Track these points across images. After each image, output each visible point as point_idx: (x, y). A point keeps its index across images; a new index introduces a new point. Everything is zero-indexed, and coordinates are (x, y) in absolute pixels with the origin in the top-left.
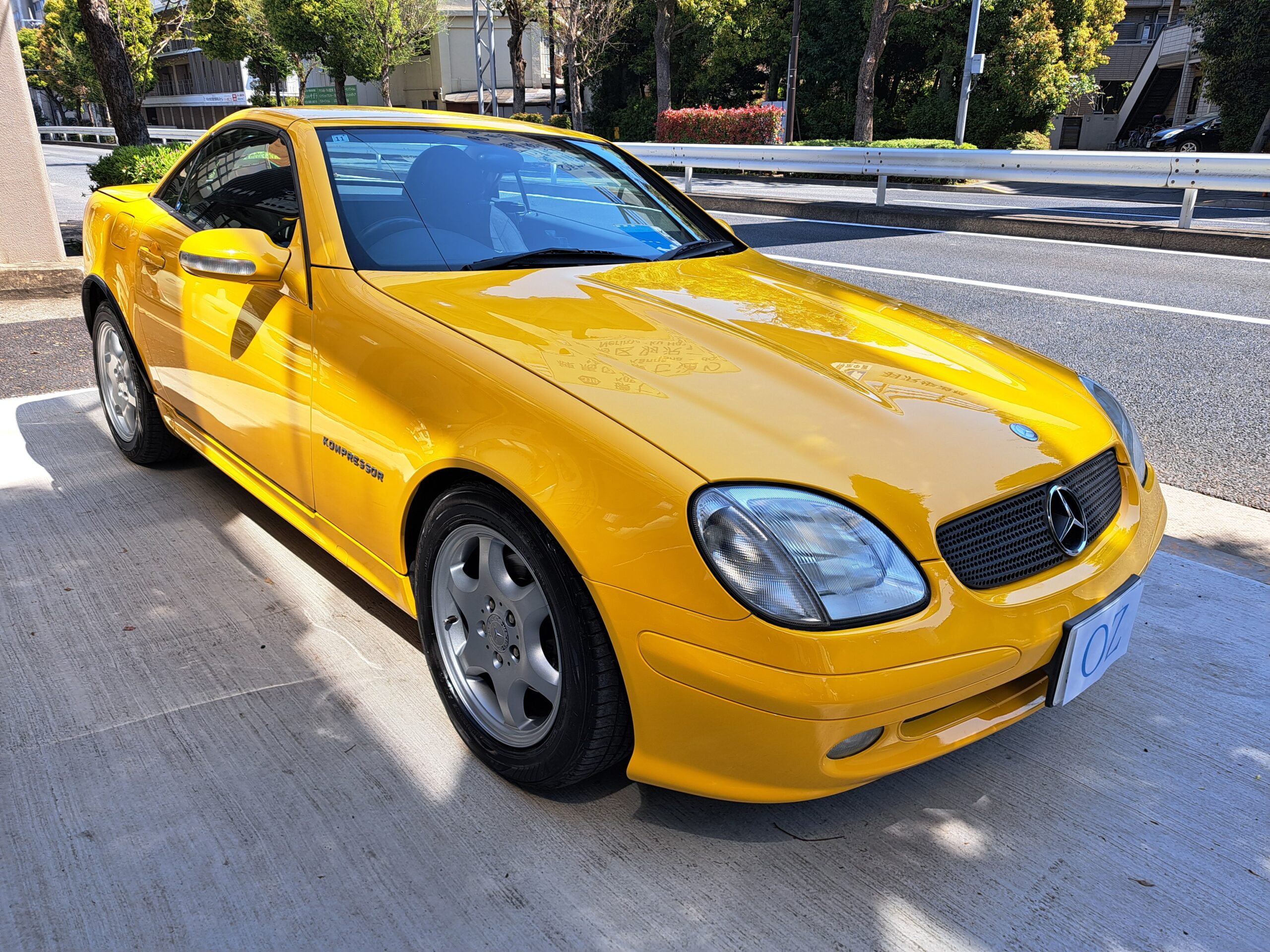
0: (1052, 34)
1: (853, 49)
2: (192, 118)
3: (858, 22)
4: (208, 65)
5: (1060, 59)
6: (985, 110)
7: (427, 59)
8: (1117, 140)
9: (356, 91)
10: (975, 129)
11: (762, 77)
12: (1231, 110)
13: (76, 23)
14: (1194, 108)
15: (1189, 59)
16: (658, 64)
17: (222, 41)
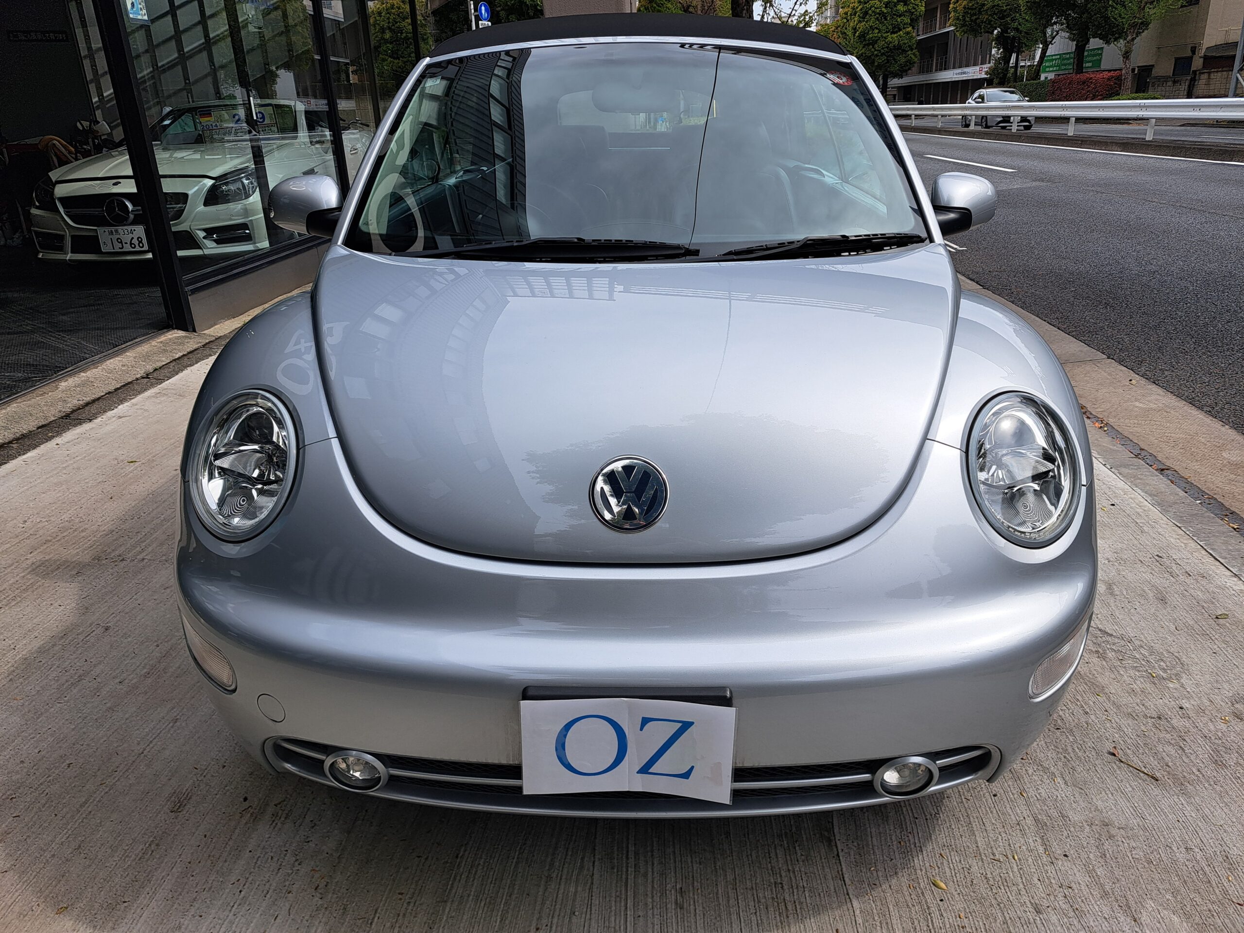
2: (940, 93)
9: (1101, 54)
17: (974, 18)
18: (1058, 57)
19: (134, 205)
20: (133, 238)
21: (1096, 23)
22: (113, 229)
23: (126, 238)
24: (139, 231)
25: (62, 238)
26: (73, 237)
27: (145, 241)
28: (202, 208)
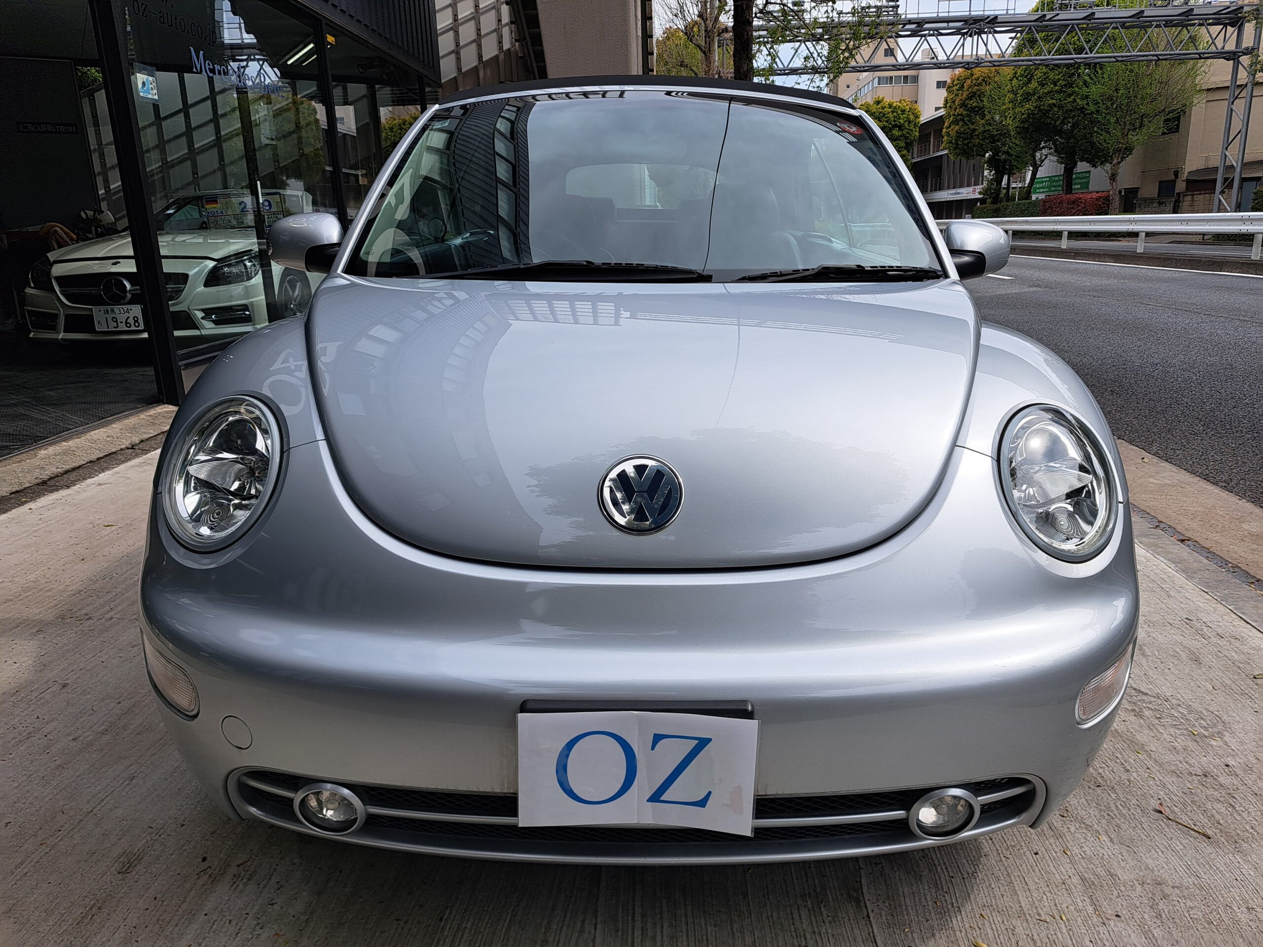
7: (1175, 136)
9: (1089, 177)
17: (966, 142)
18: (1048, 179)
19: (132, 285)
20: (128, 317)
21: (1083, 148)
22: (109, 308)
23: (122, 318)
24: (136, 310)
25: (55, 317)
26: (67, 316)
27: (141, 321)
28: (201, 288)
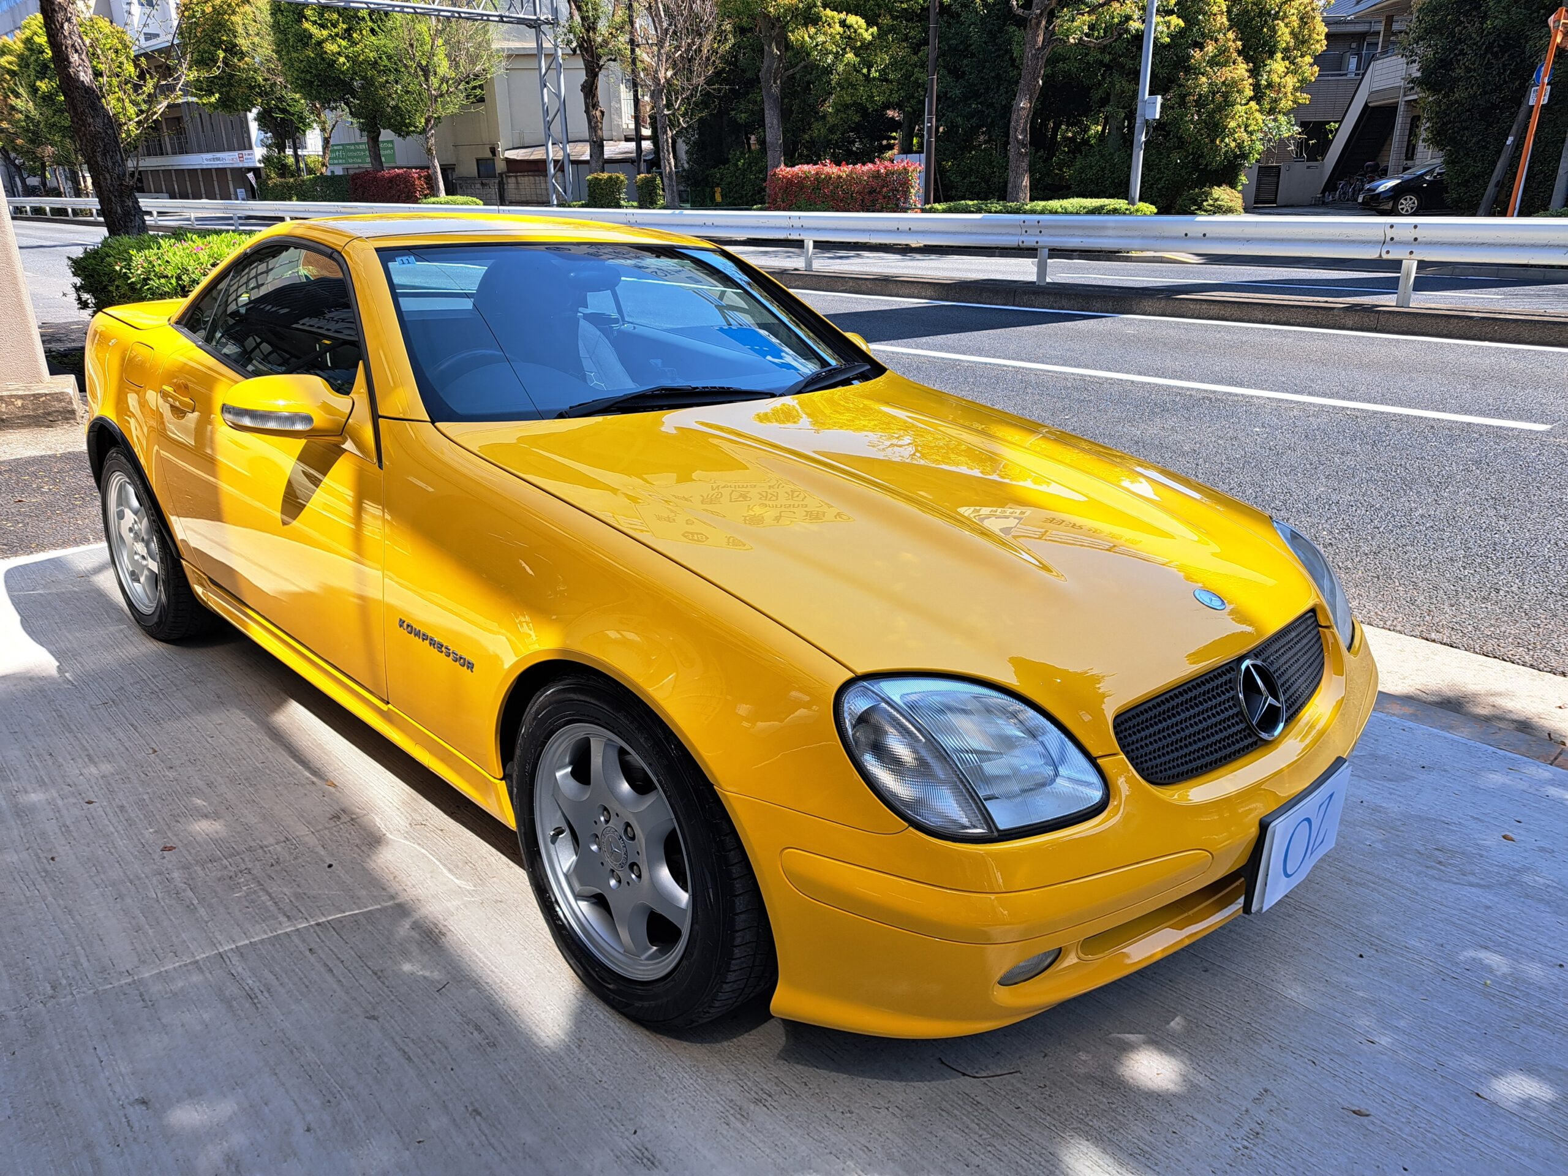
0: (1241, 69)
1: (1002, 90)
2: (188, 183)
3: (1007, 57)
4: (206, 118)
5: (1251, 99)
6: (1164, 161)
7: (482, 107)
8: (1323, 192)
9: (392, 148)
10: (1152, 184)
11: (894, 125)
12: (1456, 157)
13: (38, 69)
14: (1413, 154)
15: (1405, 95)
16: (766, 112)
17: (225, 89)
18: (341, 147)
